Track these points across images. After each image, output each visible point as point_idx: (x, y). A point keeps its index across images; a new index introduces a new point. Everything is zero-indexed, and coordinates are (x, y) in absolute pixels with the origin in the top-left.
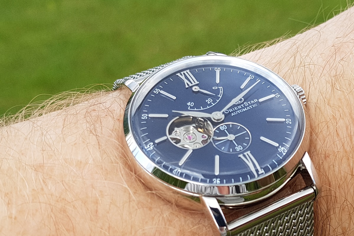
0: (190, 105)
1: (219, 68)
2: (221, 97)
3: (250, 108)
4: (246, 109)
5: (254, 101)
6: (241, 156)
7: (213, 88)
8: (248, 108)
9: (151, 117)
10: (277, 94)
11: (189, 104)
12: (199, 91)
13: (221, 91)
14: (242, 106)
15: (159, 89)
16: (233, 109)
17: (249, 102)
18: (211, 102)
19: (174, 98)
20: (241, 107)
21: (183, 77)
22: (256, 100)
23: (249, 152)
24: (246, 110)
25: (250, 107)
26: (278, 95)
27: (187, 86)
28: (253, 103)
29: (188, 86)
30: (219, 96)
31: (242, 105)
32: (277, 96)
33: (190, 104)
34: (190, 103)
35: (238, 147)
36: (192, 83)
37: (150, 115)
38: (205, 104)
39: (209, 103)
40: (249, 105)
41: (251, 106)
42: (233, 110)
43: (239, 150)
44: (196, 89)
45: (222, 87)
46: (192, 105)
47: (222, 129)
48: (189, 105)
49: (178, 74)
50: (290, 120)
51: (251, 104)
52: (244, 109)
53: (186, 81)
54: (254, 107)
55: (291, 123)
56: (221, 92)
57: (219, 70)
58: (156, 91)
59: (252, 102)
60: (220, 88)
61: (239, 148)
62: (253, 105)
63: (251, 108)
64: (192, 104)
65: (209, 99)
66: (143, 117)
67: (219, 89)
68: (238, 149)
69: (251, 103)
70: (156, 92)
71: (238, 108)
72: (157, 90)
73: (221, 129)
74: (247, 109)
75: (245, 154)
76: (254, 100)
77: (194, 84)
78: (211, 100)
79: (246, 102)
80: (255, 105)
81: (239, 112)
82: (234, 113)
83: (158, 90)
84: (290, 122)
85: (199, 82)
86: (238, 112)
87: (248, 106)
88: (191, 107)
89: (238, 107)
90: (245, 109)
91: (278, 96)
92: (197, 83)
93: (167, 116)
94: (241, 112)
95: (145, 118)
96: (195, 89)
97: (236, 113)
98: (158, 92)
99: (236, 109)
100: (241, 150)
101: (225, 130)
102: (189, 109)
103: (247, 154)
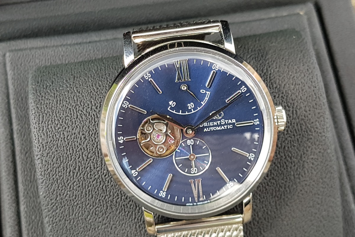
0: (171, 105)
1: (217, 66)
2: (204, 104)
3: (224, 128)
4: (220, 127)
6: (192, 181)
7: (201, 91)
9: (130, 108)
10: (258, 120)
11: (171, 103)
13: (207, 98)
20: (216, 124)
24: (219, 130)
28: (230, 123)
29: (178, 82)
30: (202, 103)
31: (219, 122)
38: (185, 109)
39: (189, 108)
40: (225, 124)
42: (208, 124)
43: (193, 173)
45: (209, 93)
47: (189, 143)
50: (254, 156)
51: (227, 124)
54: (229, 128)
55: (252, 159)
57: (217, 69)
58: (146, 75)
59: (230, 121)
61: (194, 170)
62: (229, 126)
64: (174, 104)
65: (191, 104)
66: (124, 104)
67: (206, 93)
69: (228, 122)
71: (213, 124)
72: (148, 75)
74: (221, 128)
76: (233, 120)
78: (193, 106)
79: (224, 120)
80: (231, 126)
82: (208, 129)
84: (252, 157)
85: (190, 80)
86: (211, 129)
87: (223, 125)
88: (171, 107)
90: (219, 127)
91: (257, 122)
93: (145, 112)
94: (213, 130)
97: (209, 129)
99: (211, 125)
100: (194, 173)
101: (191, 146)
102: (168, 109)
103: (198, 181)
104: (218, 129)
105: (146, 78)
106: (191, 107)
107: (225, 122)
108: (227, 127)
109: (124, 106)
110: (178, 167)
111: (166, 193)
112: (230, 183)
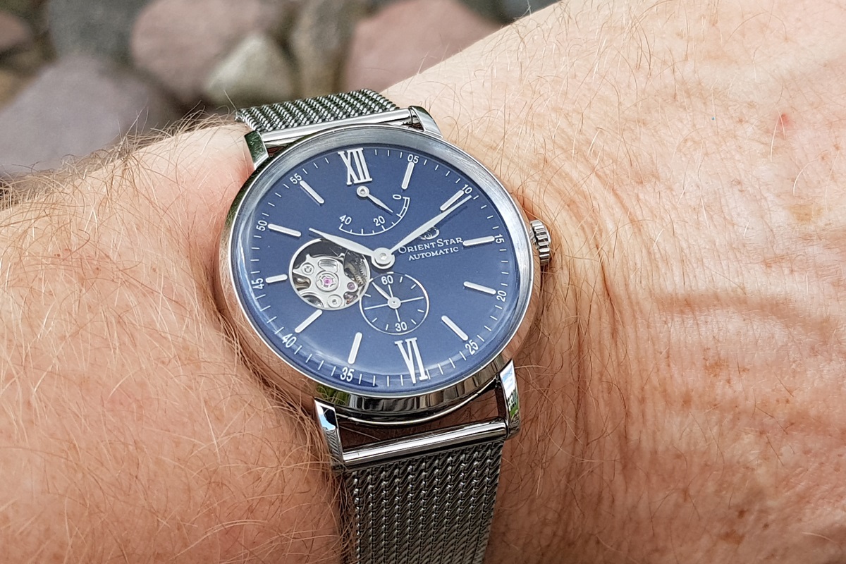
0: (344, 222)
1: (416, 157)
2: (402, 217)
3: (443, 253)
4: (436, 252)
5: (456, 241)
6: (399, 343)
7: (394, 196)
8: (441, 251)
9: (271, 230)
10: (500, 236)
11: (342, 218)
12: (367, 197)
13: (406, 206)
14: (431, 246)
15: (300, 175)
16: (415, 247)
17: (446, 241)
18: (381, 224)
19: (321, 201)
20: (429, 247)
21: (347, 162)
22: (459, 240)
23: (414, 340)
24: (436, 256)
25: (445, 252)
27: (349, 183)
28: (453, 243)
29: (351, 183)
30: (399, 215)
31: (433, 244)
32: (499, 241)
33: (345, 219)
34: (344, 217)
35: (400, 323)
36: (359, 179)
37: (271, 226)
38: (370, 226)
39: (377, 225)
40: (445, 246)
41: (446, 250)
42: (414, 249)
43: (400, 330)
44: (363, 192)
45: (409, 199)
46: (347, 222)
47: (385, 282)
48: (343, 220)
49: (341, 153)
50: (506, 295)
51: (449, 246)
53: (350, 171)
54: (452, 252)
55: (504, 300)
56: (404, 207)
57: (416, 160)
58: (294, 178)
59: (452, 241)
60: (406, 198)
61: (401, 326)
62: (451, 249)
63: (447, 252)
64: (349, 220)
65: (379, 217)
66: (259, 225)
67: (403, 200)
68: (399, 327)
69: (449, 242)
71: (424, 247)
72: (296, 177)
73: (383, 281)
74: (438, 253)
75: (408, 341)
76: (457, 239)
77: (362, 180)
78: (382, 221)
79: (441, 240)
80: (456, 249)
81: (423, 257)
82: (415, 256)
83: (299, 178)
84: (503, 297)
85: (371, 180)
86: (421, 256)
87: (442, 248)
88: (344, 224)
89: (425, 245)
90: (434, 252)
91: (500, 239)
92: (369, 179)
93: (298, 234)
94: (426, 257)
95: (262, 228)
96: (363, 190)
97: (417, 257)
98: (298, 181)
99: (420, 249)
100: (402, 331)
101: (389, 286)
102: (340, 228)
103: (411, 342)
104: (433, 254)
105: (294, 181)
106: (379, 222)
107: (445, 243)
108: (449, 251)
109: (260, 229)
110: (371, 322)
111: (353, 371)
112: (472, 344)
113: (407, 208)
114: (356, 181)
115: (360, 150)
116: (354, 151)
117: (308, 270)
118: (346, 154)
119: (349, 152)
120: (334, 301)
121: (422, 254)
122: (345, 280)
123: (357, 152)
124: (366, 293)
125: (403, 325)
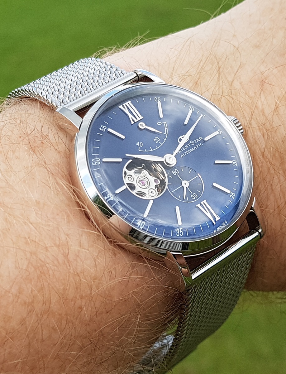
0: (139, 146)
1: (158, 98)
2: (167, 134)
6: (199, 205)
7: (157, 123)
8: (195, 147)
12: (145, 129)
13: (166, 128)
14: (188, 146)
15: (105, 126)
18: (159, 141)
19: (124, 137)
20: (188, 147)
21: (126, 111)
22: (201, 139)
23: (205, 201)
25: (197, 147)
26: (220, 131)
27: (133, 123)
30: (165, 134)
31: (189, 144)
32: (220, 133)
33: (139, 144)
34: (138, 143)
35: (193, 194)
36: (137, 119)
37: (104, 160)
38: (153, 144)
39: (157, 143)
40: (195, 144)
44: (142, 126)
45: (165, 123)
46: (141, 145)
47: (175, 173)
48: (138, 145)
49: (121, 106)
50: (236, 162)
51: (197, 143)
52: (191, 150)
53: (130, 116)
54: (200, 146)
55: (237, 165)
56: (165, 128)
57: (159, 100)
59: (198, 140)
60: (164, 123)
62: (199, 144)
63: (198, 147)
65: (156, 138)
67: (163, 125)
68: (193, 196)
69: (196, 141)
70: (103, 130)
72: (103, 127)
73: (173, 173)
74: (194, 149)
75: (202, 203)
76: (199, 138)
77: (139, 119)
78: (158, 139)
79: (192, 141)
80: (201, 144)
81: (188, 153)
82: (183, 154)
84: (235, 163)
85: (143, 117)
87: (195, 145)
88: (140, 147)
89: (186, 147)
92: (141, 117)
93: (120, 160)
97: (185, 154)
98: (105, 129)
99: (184, 150)
100: (196, 198)
101: (178, 175)
102: (139, 150)
103: (204, 203)
104: (192, 150)
106: (157, 141)
109: (95, 164)
110: (178, 198)
111: (182, 229)
112: (232, 194)
113: (167, 128)
114: (136, 121)
115: (129, 102)
116: (127, 103)
117: (130, 179)
118: (123, 106)
119: (124, 105)
120: (152, 192)
121: (186, 152)
122: (152, 179)
123: (128, 104)
124: (168, 183)
125: (195, 194)
